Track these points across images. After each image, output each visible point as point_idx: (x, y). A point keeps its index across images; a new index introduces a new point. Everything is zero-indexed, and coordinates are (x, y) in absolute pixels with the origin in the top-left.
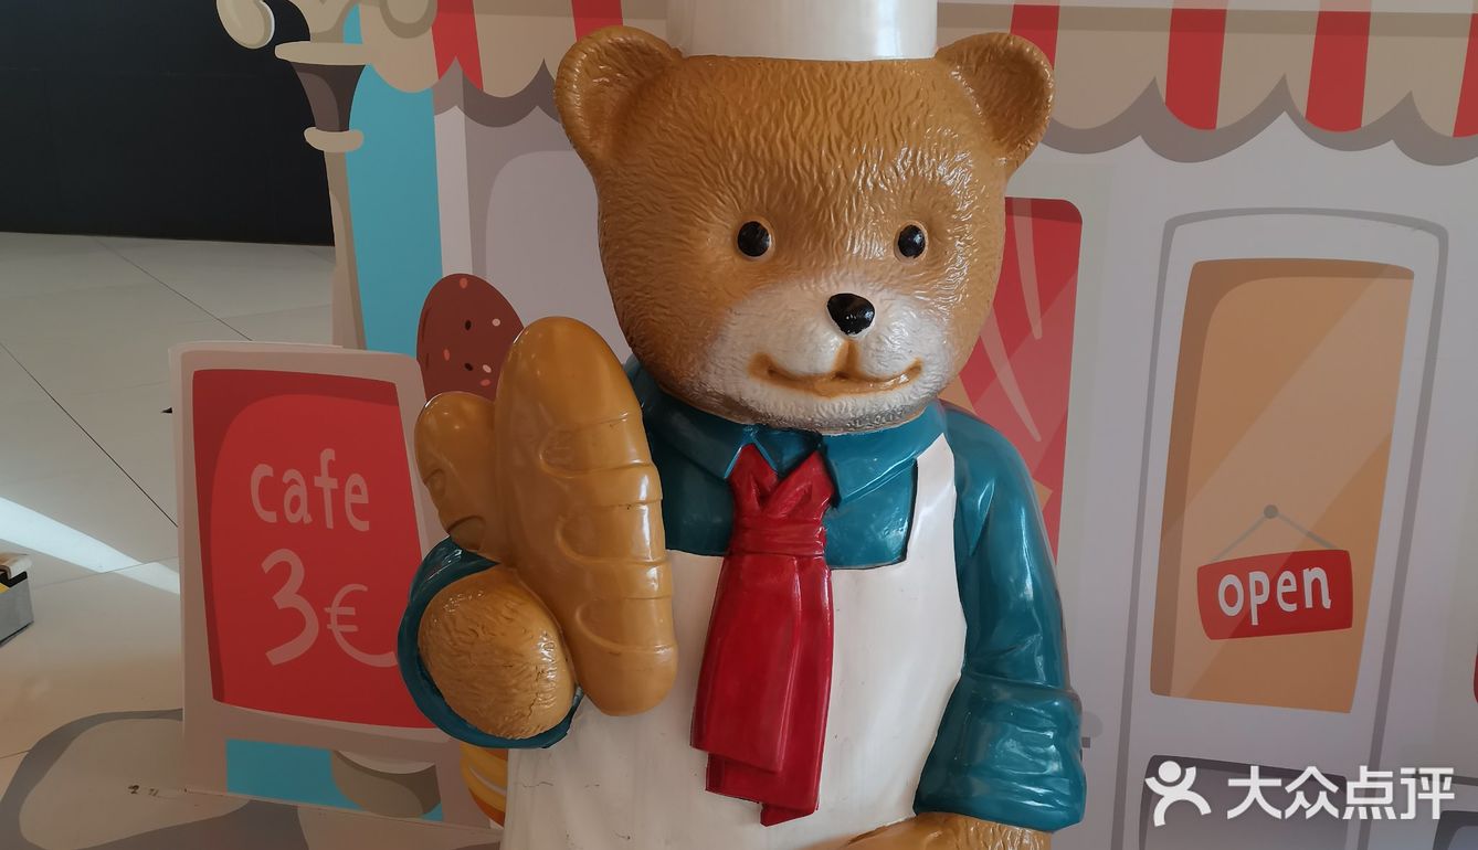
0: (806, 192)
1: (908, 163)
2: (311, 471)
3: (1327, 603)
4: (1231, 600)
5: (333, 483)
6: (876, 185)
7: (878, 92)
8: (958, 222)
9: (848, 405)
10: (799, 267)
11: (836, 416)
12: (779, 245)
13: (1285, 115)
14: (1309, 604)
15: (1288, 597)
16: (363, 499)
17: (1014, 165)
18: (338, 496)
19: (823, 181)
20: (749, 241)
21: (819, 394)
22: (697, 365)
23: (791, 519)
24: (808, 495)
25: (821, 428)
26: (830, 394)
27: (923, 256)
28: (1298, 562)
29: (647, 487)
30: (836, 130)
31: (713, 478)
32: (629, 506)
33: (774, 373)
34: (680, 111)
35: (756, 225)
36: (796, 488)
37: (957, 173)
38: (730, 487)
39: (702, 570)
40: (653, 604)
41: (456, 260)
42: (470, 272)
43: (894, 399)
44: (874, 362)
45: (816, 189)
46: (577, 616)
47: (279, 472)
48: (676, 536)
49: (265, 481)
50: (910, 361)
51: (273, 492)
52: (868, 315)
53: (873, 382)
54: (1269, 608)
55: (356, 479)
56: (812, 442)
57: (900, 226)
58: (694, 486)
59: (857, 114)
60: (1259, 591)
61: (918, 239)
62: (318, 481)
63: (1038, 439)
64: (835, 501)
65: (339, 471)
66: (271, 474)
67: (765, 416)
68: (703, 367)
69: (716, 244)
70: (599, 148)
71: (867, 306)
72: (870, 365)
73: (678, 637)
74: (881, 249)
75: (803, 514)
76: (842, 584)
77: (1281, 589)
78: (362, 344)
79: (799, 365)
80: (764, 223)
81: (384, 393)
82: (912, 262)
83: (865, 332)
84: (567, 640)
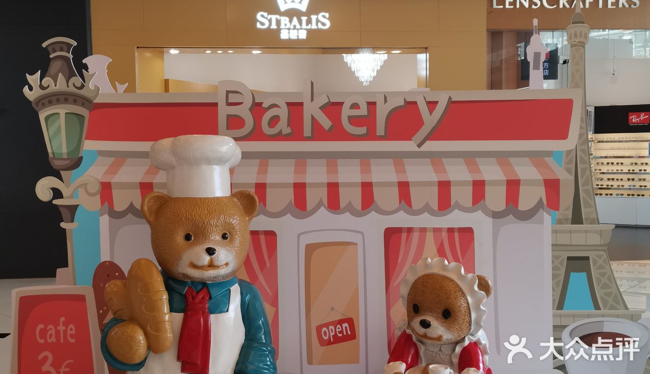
0: (200, 226)
1: (223, 219)
2: (56, 325)
3: (349, 333)
4: (325, 335)
5: (64, 328)
6: (216, 224)
7: (216, 203)
8: (236, 232)
9: (211, 273)
10: (199, 243)
11: (209, 276)
12: (194, 239)
13: (322, 207)
14: (345, 334)
15: (340, 332)
16: (73, 332)
17: (250, 220)
18: (65, 332)
19: (204, 223)
20: (188, 237)
21: (205, 270)
22: (176, 267)
23: (200, 302)
24: (203, 297)
25: (206, 280)
26: (207, 270)
27: (228, 239)
28: (341, 322)
29: (165, 297)
30: (206, 212)
31: (181, 294)
32: (161, 300)
33: (194, 266)
34: (171, 210)
35: (189, 234)
36: (201, 296)
37: (235, 221)
38: (185, 296)
39: (179, 317)
40: (167, 323)
41: (105, 257)
42: (109, 260)
43: (223, 271)
44: (217, 262)
45: (202, 225)
46: (149, 328)
47: (46, 326)
48: (172, 310)
49: (41, 330)
50: (224, 262)
51: (43, 333)
52: (215, 252)
53: (218, 267)
54: (335, 336)
55: (71, 326)
56: (204, 285)
57: (222, 233)
58: (177, 298)
59: (211, 208)
60: (332, 331)
61: (227, 236)
62: (59, 328)
63: (271, 294)
64: (210, 298)
65: (66, 324)
66: (43, 327)
67: (193, 278)
68: (178, 267)
69: (180, 238)
70: (151, 219)
71: (215, 250)
72: (216, 263)
73: (173, 332)
74: (218, 238)
75: (202, 301)
76: (212, 317)
77: (337, 330)
78: (75, 284)
79: (200, 264)
80: (191, 234)
81: (81, 298)
82: (226, 241)
83: (214, 255)
84: (146, 334)
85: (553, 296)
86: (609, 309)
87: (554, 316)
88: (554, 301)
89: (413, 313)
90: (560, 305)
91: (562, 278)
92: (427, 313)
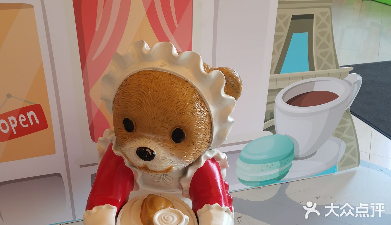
4: (5, 128)
54: (19, 128)
60: (13, 123)
77: (21, 121)
85: (273, 59)
86: (322, 69)
87: (271, 80)
88: (272, 65)
89: (125, 132)
90: (278, 69)
91: (283, 40)
92: (148, 135)
